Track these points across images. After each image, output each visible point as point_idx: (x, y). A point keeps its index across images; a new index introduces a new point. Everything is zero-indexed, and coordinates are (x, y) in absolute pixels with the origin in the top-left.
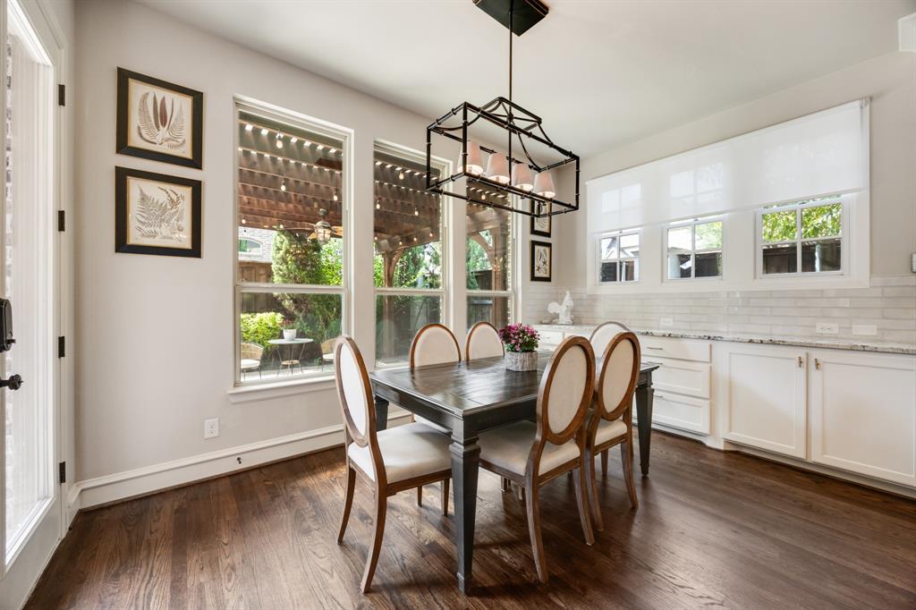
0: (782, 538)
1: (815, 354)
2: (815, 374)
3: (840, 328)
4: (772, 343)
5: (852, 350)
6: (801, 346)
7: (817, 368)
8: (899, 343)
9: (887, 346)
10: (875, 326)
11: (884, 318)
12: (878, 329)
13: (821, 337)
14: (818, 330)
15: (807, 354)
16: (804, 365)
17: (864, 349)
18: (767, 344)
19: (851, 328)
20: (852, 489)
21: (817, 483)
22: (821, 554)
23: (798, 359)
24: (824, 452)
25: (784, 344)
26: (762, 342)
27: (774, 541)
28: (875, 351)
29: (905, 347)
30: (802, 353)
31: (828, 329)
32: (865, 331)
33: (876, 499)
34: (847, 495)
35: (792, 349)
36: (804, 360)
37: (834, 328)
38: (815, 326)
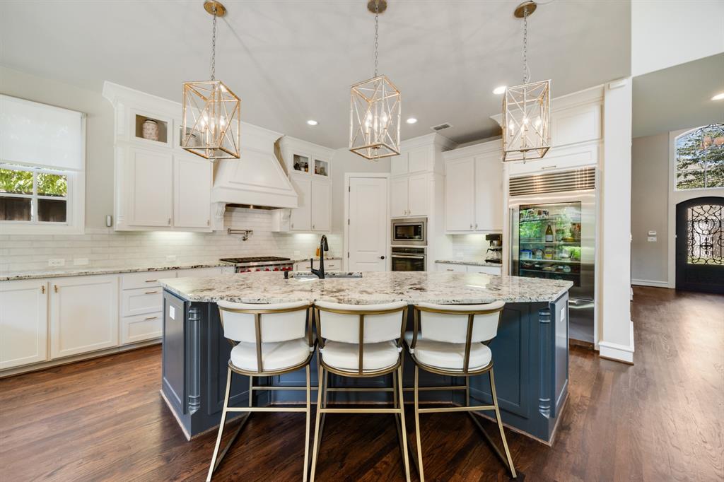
0: (46, 416)
1: (54, 282)
2: (54, 296)
3: (66, 261)
4: (18, 278)
5: (79, 276)
6: (44, 278)
7: (56, 292)
8: (105, 267)
9: (99, 270)
10: (87, 259)
11: (92, 253)
12: (89, 260)
13: (53, 269)
14: (50, 264)
15: (48, 283)
16: (46, 291)
17: (86, 274)
18: (14, 279)
19: (73, 261)
20: (79, 365)
21: (56, 372)
22: (73, 409)
23: (41, 288)
24: (60, 348)
25: (29, 278)
26: (8, 279)
27: (41, 421)
28: (93, 274)
29: (107, 270)
30: (44, 283)
31: (57, 263)
32: (81, 262)
33: (93, 363)
34: (77, 370)
35: (37, 281)
36: (46, 288)
37: (62, 262)
38: (48, 262)
